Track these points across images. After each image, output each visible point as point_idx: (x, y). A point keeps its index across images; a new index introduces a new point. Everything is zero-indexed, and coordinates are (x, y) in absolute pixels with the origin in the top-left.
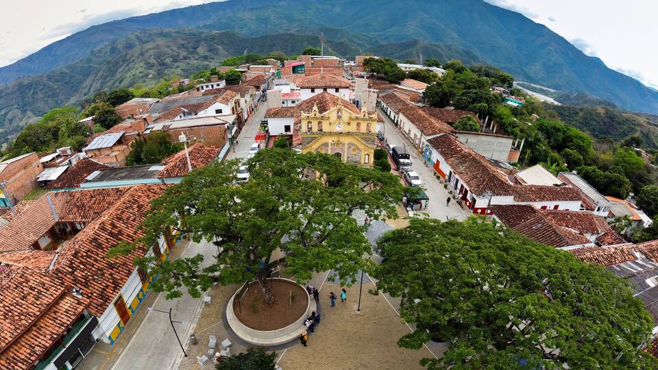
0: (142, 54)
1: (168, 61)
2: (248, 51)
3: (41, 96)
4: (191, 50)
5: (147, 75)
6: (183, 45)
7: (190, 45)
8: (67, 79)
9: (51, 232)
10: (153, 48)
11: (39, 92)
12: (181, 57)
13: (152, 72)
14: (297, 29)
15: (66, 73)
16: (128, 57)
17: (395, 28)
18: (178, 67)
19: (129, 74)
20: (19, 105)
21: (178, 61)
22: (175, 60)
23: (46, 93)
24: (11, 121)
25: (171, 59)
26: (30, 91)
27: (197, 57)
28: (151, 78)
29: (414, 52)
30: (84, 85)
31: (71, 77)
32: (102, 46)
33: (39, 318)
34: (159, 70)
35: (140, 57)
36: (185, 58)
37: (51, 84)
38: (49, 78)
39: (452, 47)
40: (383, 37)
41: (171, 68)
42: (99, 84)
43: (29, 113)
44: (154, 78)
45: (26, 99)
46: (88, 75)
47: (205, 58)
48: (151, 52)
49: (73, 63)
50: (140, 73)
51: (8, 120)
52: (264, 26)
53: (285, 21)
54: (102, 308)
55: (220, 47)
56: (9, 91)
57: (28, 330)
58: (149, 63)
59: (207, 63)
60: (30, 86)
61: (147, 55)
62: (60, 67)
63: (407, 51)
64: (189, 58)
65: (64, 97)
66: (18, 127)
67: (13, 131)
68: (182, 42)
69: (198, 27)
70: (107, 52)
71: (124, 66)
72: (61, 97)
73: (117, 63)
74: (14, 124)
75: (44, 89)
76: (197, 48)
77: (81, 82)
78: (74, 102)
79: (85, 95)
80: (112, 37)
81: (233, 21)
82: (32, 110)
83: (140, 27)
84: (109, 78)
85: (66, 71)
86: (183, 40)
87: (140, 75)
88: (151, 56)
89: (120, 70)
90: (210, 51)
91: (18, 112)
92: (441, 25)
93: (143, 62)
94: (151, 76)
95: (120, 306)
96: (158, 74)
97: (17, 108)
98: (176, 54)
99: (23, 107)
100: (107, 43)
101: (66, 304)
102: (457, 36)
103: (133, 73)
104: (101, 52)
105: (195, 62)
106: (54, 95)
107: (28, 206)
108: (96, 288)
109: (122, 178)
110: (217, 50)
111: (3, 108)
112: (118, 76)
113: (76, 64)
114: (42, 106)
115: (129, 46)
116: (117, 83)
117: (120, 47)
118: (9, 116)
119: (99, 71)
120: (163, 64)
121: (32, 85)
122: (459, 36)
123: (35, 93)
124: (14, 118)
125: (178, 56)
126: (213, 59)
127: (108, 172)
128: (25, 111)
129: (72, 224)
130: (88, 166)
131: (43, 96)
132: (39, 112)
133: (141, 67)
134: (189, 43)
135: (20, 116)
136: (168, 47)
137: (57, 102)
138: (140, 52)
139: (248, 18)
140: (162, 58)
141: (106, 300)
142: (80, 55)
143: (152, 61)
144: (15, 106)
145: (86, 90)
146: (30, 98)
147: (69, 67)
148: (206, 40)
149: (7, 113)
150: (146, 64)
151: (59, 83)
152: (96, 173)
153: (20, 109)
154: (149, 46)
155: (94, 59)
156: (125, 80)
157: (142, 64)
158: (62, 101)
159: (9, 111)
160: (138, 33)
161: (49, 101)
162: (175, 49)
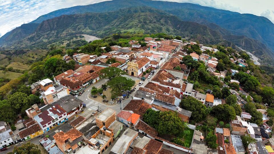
0: (139, 16)
1: (148, 22)
2: (179, 26)
3: (94, 22)
4: (158, 20)
5: (138, 26)
6: (156, 17)
7: (159, 18)
8: (107, 18)
9: (90, 71)
10: (144, 15)
11: (94, 20)
12: (153, 22)
13: (140, 25)
14: (202, 21)
15: (107, 15)
16: (133, 16)
17: (239, 30)
18: (150, 25)
19: (131, 23)
20: (84, 23)
21: (151, 23)
22: (150, 22)
23: (97, 21)
24: (79, 29)
25: (149, 21)
26: (90, 19)
27: (159, 23)
28: (138, 27)
29: (241, 41)
30: (113, 22)
31: (108, 18)
32: (125, 8)
33: (88, 78)
34: (143, 25)
35: (138, 18)
36: (154, 23)
37: (100, 18)
38: (100, 16)
39: (257, 41)
40: (234, 32)
41: (148, 25)
42: (119, 23)
43: (87, 27)
44: (140, 27)
45: (87, 22)
46: (115, 18)
47: (162, 24)
48: (143, 16)
49: (111, 12)
50: (135, 24)
51: (78, 28)
52: (191, 17)
53: (199, 17)
54: (94, 79)
55: (169, 21)
56: (81, 17)
57: (87, 78)
58: (140, 21)
59: (162, 27)
60: (90, 17)
61: (141, 17)
62: (105, 12)
63: (239, 40)
64: (156, 23)
65: (103, 24)
66: (81, 32)
67: (79, 33)
68: (156, 16)
69: (166, 11)
70: (126, 11)
71: (131, 19)
72: (102, 24)
73: (128, 17)
74: (80, 30)
75: (96, 19)
76: (161, 19)
77: (112, 20)
78: (107, 28)
79: (112, 26)
80: (130, 5)
81: (180, 12)
82: (89, 27)
83: (143, 4)
84: (123, 22)
85: (108, 14)
86: (157, 15)
87: (135, 25)
88: (142, 18)
89: (128, 20)
90: (165, 22)
91: (83, 26)
92: (256, 31)
93: (138, 20)
94: (139, 26)
95: (96, 80)
96: (142, 26)
97: (83, 24)
98: (152, 20)
99: (85, 25)
100: (128, 7)
101: (91, 77)
102: (261, 37)
103: (133, 23)
104: (124, 10)
105: (158, 25)
106: (100, 23)
107: (87, 66)
108: (94, 77)
109: (104, 65)
110: (168, 22)
111: (77, 23)
112: (127, 22)
113: (112, 12)
114: (93, 26)
115: (136, 12)
116: (125, 26)
117: (132, 10)
118: (79, 27)
119: (120, 18)
120: (145, 23)
121: (91, 17)
122: (262, 37)
123: (92, 20)
124: (80, 28)
125: (152, 21)
126: (165, 25)
127: (102, 64)
128: (86, 26)
129: (93, 71)
130: (99, 61)
131: (95, 22)
132: (92, 28)
133: (137, 22)
134: (158, 17)
135: (83, 28)
136: (150, 16)
137: (100, 26)
138: (138, 15)
139: (186, 12)
140: (146, 20)
141: (95, 78)
142: (115, 9)
143: (142, 20)
144: (83, 23)
145: (113, 24)
146: (89, 22)
147: (109, 13)
148: (165, 17)
149: (78, 25)
150: (139, 21)
151: (103, 19)
152: (100, 63)
153: (84, 25)
154: (143, 14)
155: (120, 13)
156: (129, 25)
157: (137, 21)
158: (102, 26)
159: (79, 25)
160: (141, 7)
161: (97, 25)
162: (152, 18)
